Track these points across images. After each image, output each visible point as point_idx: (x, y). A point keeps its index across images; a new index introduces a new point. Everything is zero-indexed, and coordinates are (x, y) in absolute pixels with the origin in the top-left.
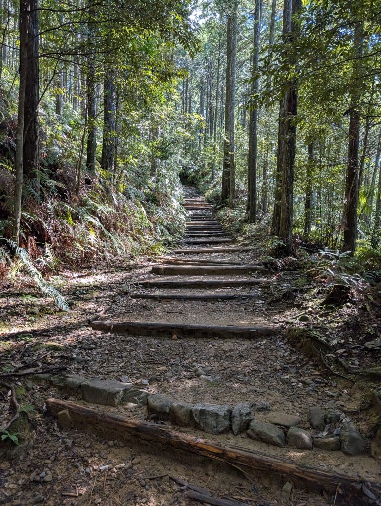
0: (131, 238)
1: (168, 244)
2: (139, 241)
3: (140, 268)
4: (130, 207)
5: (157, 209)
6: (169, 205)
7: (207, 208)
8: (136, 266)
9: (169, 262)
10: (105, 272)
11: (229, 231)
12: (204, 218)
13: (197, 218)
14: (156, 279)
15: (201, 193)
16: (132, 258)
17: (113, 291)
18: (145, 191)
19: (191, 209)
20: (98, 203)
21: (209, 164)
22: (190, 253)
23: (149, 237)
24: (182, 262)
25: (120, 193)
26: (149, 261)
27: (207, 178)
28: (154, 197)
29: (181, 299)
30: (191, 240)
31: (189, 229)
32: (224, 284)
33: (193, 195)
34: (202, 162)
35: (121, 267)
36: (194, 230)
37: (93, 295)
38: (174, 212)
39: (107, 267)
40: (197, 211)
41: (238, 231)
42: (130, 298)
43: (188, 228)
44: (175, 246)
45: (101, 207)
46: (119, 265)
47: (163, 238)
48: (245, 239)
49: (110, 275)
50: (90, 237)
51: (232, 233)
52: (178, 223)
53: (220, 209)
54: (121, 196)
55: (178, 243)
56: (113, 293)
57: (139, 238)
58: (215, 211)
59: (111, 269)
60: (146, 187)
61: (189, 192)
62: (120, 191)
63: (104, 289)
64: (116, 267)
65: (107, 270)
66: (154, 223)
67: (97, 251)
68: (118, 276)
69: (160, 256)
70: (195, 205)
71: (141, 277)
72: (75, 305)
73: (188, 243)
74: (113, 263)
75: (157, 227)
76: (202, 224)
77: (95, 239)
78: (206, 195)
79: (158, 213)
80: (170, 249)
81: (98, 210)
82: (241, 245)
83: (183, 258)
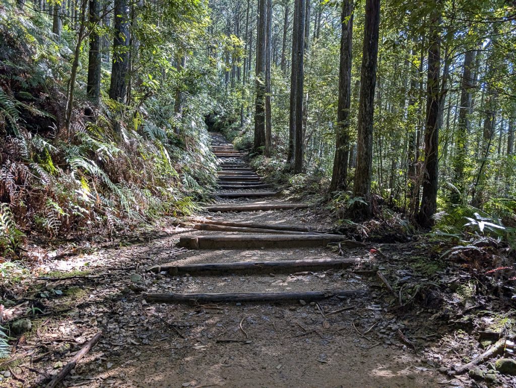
0: (148, 192)
1: (199, 198)
2: (159, 195)
3: (162, 237)
4: (148, 149)
5: (183, 153)
6: (196, 150)
7: (238, 156)
8: (156, 235)
9: (203, 227)
10: (105, 247)
11: (268, 182)
12: (235, 167)
13: (228, 167)
14: (189, 259)
15: (229, 140)
16: (149, 221)
17: (114, 286)
18: (167, 132)
19: (220, 157)
20: (99, 141)
21: (237, 110)
22: (229, 211)
23: (174, 190)
24: (223, 227)
25: (134, 132)
26: (175, 224)
27: (235, 125)
28: (178, 140)
29: (237, 302)
30: (226, 193)
31: (221, 179)
32: (298, 267)
33: (221, 142)
34: (229, 108)
35: (131, 237)
36: (227, 181)
37: (73, 299)
38: (202, 159)
39: (109, 238)
40: (227, 159)
41: (280, 182)
42: (144, 302)
43: (219, 178)
44: (207, 201)
45: (103, 147)
46: (129, 233)
47: (191, 190)
48: (293, 193)
49: (113, 252)
50: (80, 192)
51: (273, 185)
52: (207, 172)
53: (253, 157)
54: (136, 135)
55: (211, 197)
56: (115, 292)
57: (160, 192)
58: (247, 159)
59: (116, 240)
60: (169, 125)
61: (215, 139)
62: (133, 128)
63: (98, 284)
64: (123, 237)
65: (108, 244)
66: (179, 172)
67: (92, 214)
68: (126, 253)
69: (189, 216)
70: (224, 152)
71: (164, 255)
72: (30, 330)
73: (223, 197)
74: (119, 230)
75: (184, 176)
76: (235, 174)
77: (89, 194)
78: (234, 142)
79: (184, 159)
80: (201, 205)
81: (98, 150)
82: (290, 200)
83: (221, 218)
